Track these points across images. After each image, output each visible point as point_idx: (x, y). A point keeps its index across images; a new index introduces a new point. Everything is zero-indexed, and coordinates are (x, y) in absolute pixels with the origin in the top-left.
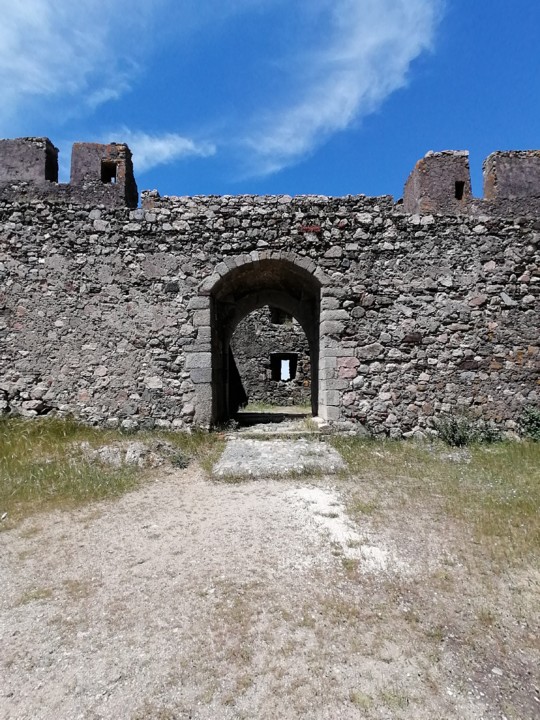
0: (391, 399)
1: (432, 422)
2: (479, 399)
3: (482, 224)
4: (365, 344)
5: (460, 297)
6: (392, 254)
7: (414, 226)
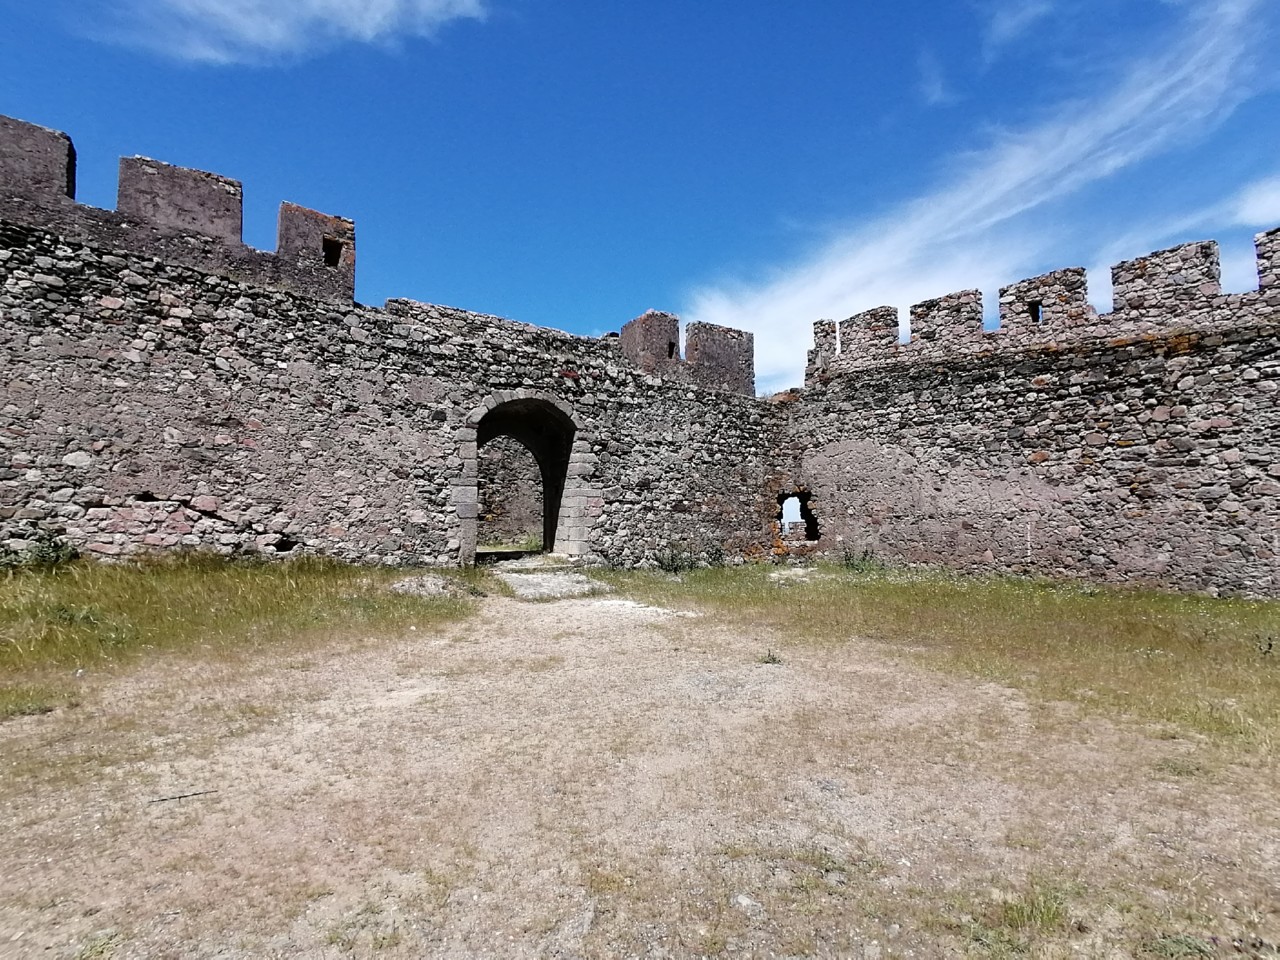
0: (627, 535)
1: (655, 554)
2: (685, 535)
3: (692, 391)
4: (610, 486)
5: (675, 451)
6: (631, 407)
7: (648, 386)
